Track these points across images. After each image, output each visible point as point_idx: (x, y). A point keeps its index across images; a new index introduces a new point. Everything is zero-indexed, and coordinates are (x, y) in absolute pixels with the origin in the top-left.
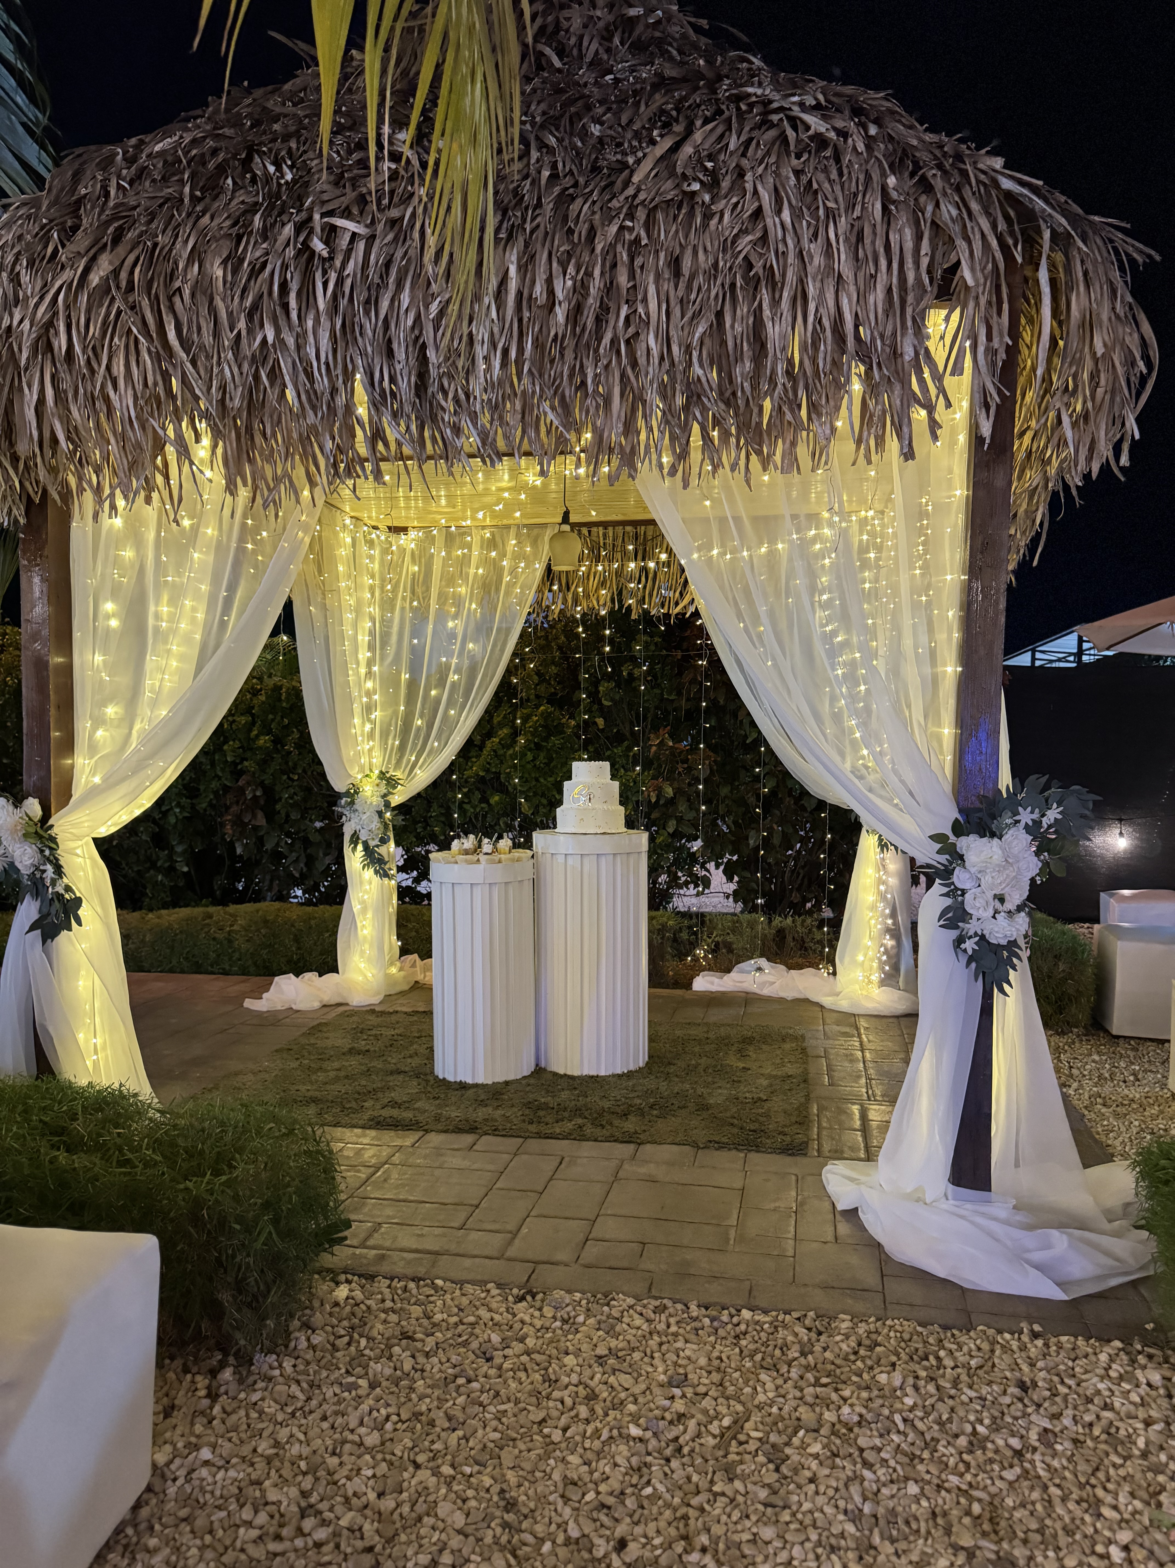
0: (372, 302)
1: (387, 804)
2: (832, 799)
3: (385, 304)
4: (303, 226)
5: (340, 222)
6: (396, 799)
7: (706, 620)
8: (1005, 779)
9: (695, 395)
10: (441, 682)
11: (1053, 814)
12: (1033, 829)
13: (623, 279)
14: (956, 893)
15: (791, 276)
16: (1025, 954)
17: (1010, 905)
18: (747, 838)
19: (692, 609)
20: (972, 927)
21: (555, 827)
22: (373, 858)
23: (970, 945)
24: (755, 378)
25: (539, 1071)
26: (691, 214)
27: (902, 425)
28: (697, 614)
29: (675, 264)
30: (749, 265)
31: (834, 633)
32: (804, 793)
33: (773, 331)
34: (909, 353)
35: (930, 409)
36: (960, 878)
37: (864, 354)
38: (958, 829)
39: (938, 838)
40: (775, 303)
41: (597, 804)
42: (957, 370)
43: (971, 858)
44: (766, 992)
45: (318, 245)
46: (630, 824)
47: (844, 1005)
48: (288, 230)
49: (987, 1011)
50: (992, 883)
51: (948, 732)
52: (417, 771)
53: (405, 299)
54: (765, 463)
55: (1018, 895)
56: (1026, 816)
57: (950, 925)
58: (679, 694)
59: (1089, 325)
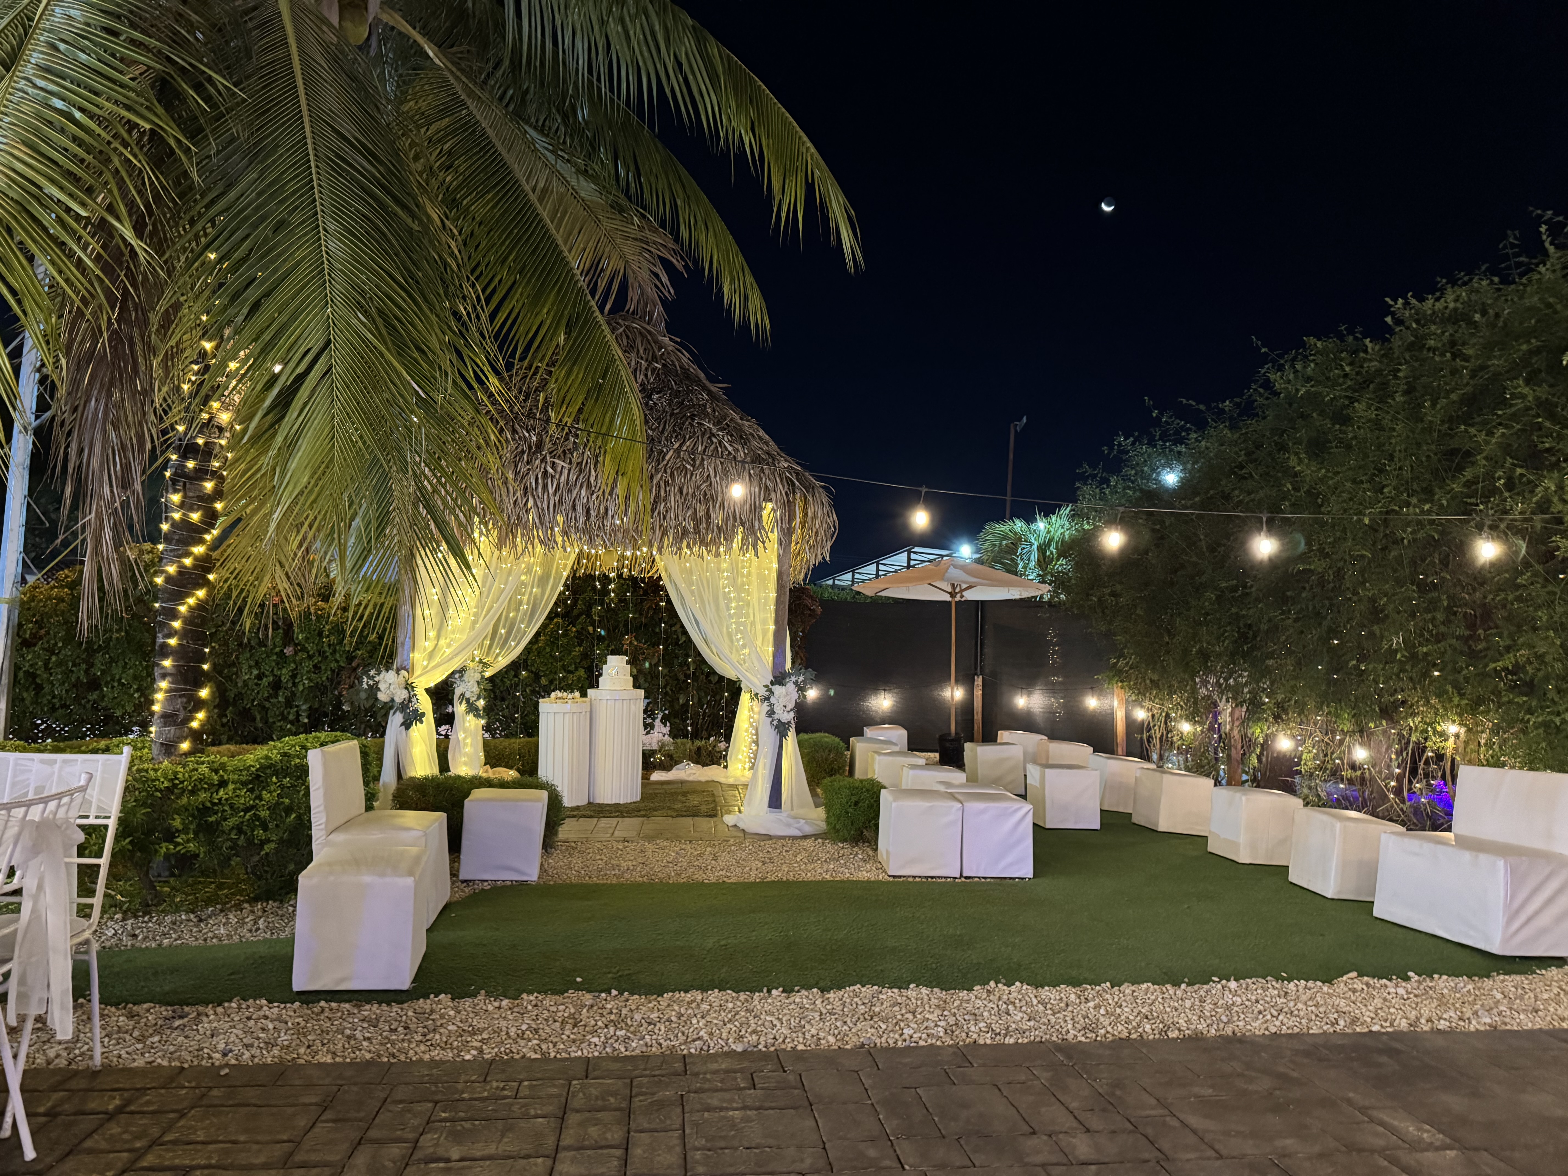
0: (570, 491)
1: (483, 677)
2: (727, 676)
3: (575, 493)
4: (543, 460)
5: (557, 461)
6: (487, 674)
7: (666, 582)
8: (788, 665)
9: (685, 532)
10: (517, 610)
11: (801, 678)
12: (796, 683)
13: (662, 493)
14: (771, 705)
15: (719, 499)
16: (793, 726)
17: (788, 709)
18: (678, 699)
19: (657, 575)
20: (776, 716)
21: (598, 687)
22: (472, 708)
23: (775, 723)
24: (707, 529)
25: (589, 803)
26: (686, 474)
27: (755, 546)
28: (660, 578)
29: (681, 490)
30: (705, 494)
31: (729, 592)
32: (713, 672)
33: (713, 516)
34: (757, 527)
35: (763, 543)
36: (772, 700)
37: (742, 524)
38: (772, 683)
39: (766, 686)
40: (714, 507)
41: (621, 676)
42: (772, 531)
43: (776, 693)
44: (691, 778)
45: (550, 470)
46: (635, 686)
47: (731, 781)
48: (538, 462)
49: (781, 746)
50: (783, 701)
51: (771, 649)
52: (500, 658)
53: (583, 492)
54: (708, 552)
55: (791, 705)
56: (793, 679)
57: (770, 716)
58: (641, 614)
59: (815, 517)
